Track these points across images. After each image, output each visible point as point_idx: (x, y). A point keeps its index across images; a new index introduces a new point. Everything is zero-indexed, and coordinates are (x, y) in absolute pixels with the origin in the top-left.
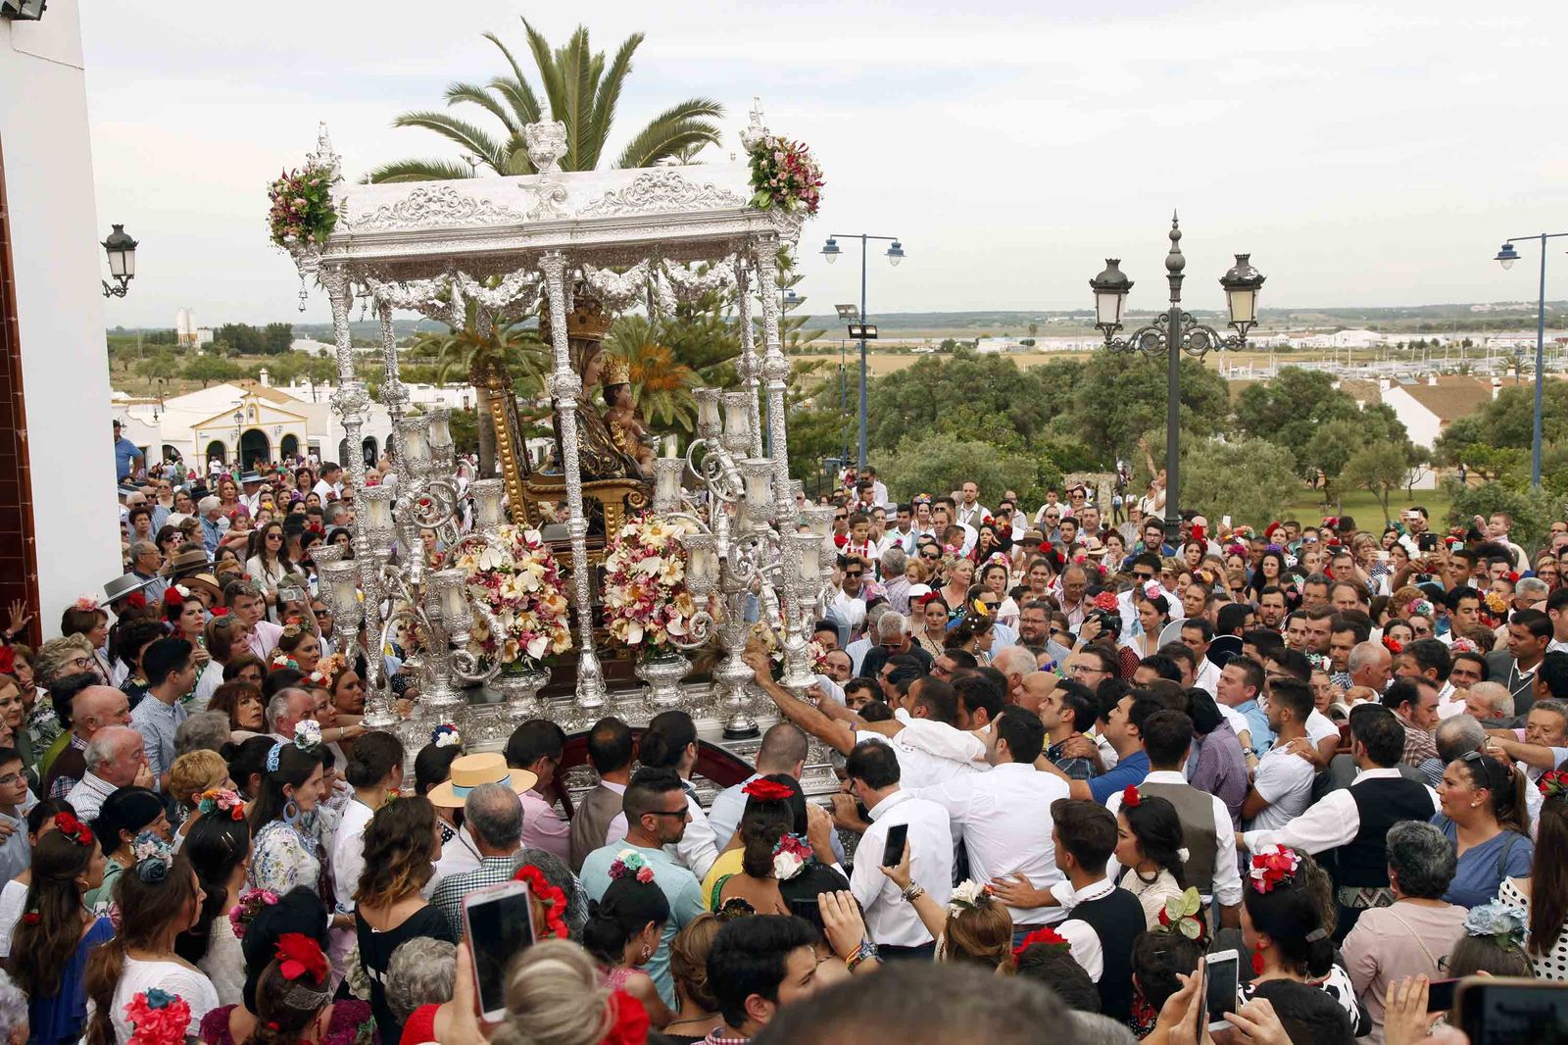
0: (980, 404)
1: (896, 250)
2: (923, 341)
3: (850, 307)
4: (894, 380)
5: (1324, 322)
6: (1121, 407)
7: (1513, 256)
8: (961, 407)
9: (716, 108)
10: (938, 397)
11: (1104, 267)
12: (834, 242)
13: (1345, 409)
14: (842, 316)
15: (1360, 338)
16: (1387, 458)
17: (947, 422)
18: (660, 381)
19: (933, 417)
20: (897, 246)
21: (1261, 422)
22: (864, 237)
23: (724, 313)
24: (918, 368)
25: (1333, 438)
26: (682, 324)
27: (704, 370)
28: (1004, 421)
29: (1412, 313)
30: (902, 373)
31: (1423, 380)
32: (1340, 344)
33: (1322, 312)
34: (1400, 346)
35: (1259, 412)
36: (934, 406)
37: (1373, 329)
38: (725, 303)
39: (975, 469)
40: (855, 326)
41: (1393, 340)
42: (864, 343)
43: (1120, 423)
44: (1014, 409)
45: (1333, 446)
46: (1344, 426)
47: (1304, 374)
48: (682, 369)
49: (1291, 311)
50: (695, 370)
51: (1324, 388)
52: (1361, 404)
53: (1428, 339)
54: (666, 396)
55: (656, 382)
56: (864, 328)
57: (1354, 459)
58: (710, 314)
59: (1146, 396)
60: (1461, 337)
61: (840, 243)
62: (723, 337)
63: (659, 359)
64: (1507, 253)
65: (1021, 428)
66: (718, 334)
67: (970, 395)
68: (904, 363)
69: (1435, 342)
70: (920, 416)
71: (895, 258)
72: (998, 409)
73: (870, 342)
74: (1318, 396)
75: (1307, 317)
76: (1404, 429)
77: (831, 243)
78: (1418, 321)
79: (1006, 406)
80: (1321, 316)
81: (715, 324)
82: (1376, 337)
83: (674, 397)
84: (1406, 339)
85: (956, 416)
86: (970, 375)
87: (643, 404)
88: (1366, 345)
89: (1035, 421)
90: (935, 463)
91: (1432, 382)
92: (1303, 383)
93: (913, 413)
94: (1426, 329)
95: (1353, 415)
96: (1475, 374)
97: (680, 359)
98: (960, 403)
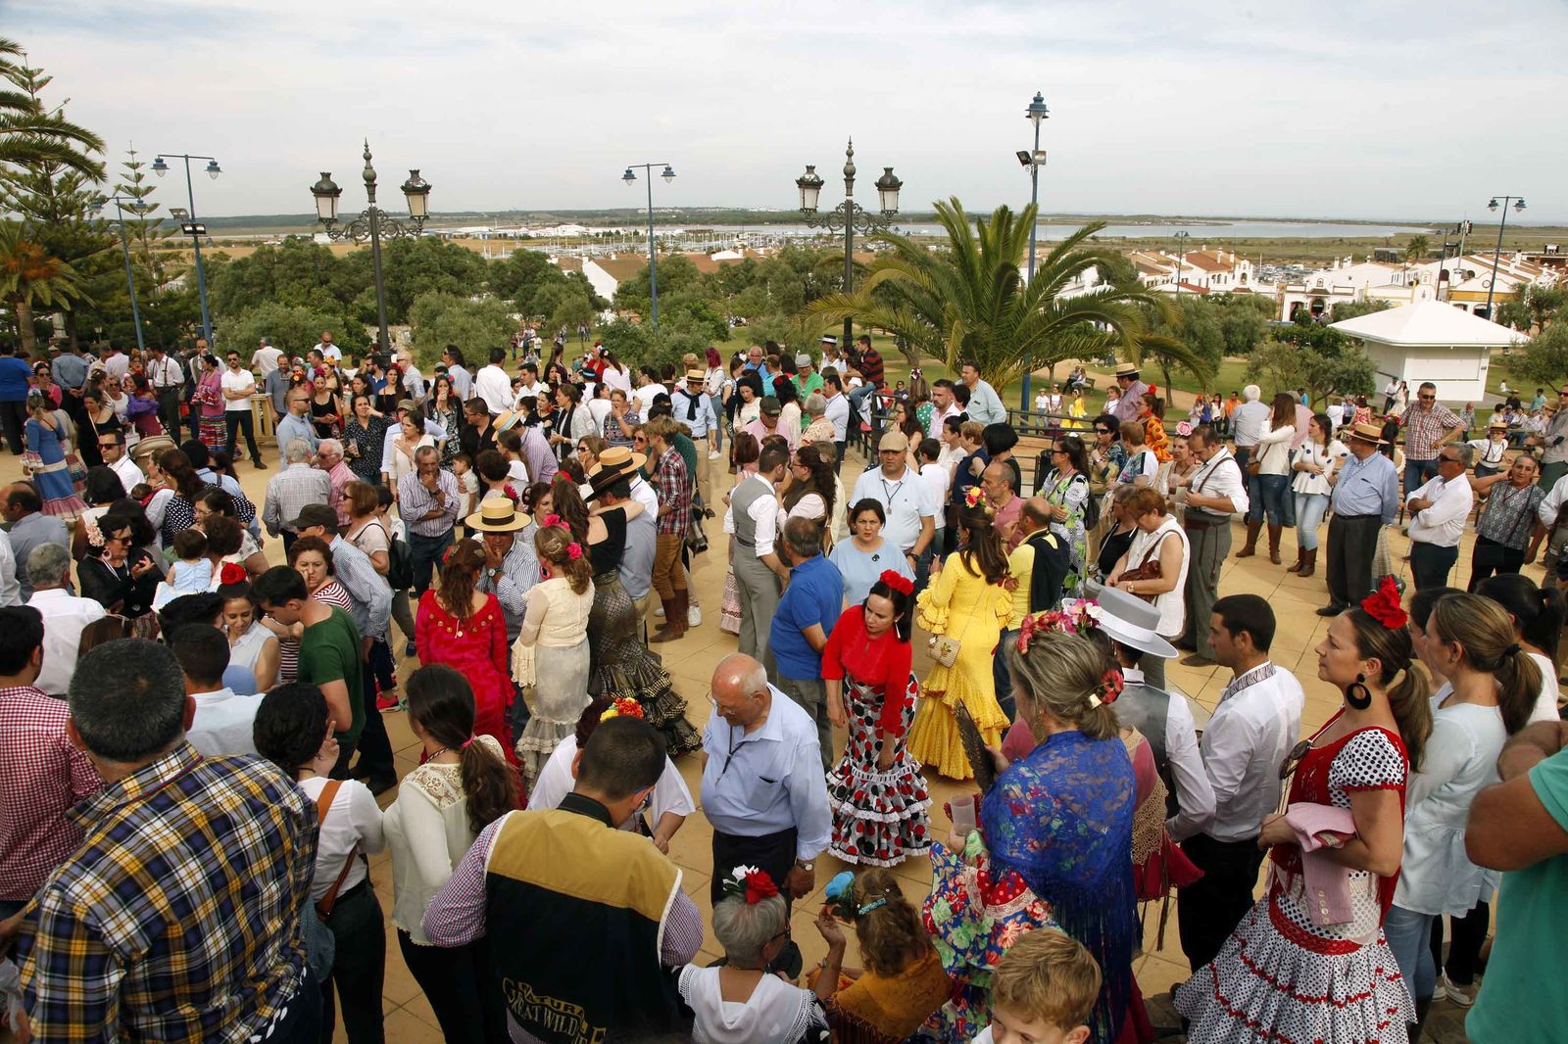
0: (308, 281)
2: (272, 236)
3: (181, 210)
4: (241, 265)
5: (551, 220)
6: (409, 279)
7: (633, 177)
8: (292, 283)
10: (275, 277)
11: (320, 178)
12: (162, 161)
13: (555, 275)
14: (175, 217)
15: (572, 230)
16: (579, 306)
17: (283, 294)
18: (35, 271)
19: (273, 290)
21: (504, 286)
23: (86, 218)
24: (255, 256)
25: (548, 295)
26: (50, 227)
27: (74, 262)
28: (327, 292)
29: (604, 214)
30: (246, 259)
31: (608, 257)
32: (561, 235)
33: (549, 213)
34: (597, 235)
35: (502, 279)
36: (273, 282)
37: (581, 224)
38: (86, 208)
39: (295, 328)
40: (187, 225)
41: (593, 231)
42: (196, 238)
43: (409, 290)
44: (334, 283)
45: (548, 300)
46: (555, 287)
47: (529, 254)
48: (55, 261)
49: (530, 212)
50: (66, 262)
51: (541, 262)
52: (566, 273)
53: (613, 230)
54: (43, 284)
55: (32, 273)
56: (194, 226)
57: (560, 308)
58: (73, 218)
59: (425, 271)
60: (632, 230)
62: (89, 235)
63: (32, 254)
64: (629, 175)
65: (340, 296)
66: (83, 234)
67: (299, 274)
68: (247, 252)
69: (618, 232)
70: (263, 291)
71: (214, 173)
72: (322, 283)
73: (202, 239)
74: (538, 268)
75: (541, 216)
76: (593, 287)
78: (607, 219)
79: (327, 282)
80: (549, 216)
81: (79, 225)
82: (582, 229)
83: (51, 284)
84: (600, 230)
85: (290, 290)
86: (298, 260)
87: (23, 290)
88: (577, 234)
89: (349, 291)
90: (265, 324)
91: (614, 257)
92: (529, 259)
93: (258, 289)
94: (613, 224)
95: (561, 279)
96: (639, 252)
97: (52, 253)
98: (293, 280)
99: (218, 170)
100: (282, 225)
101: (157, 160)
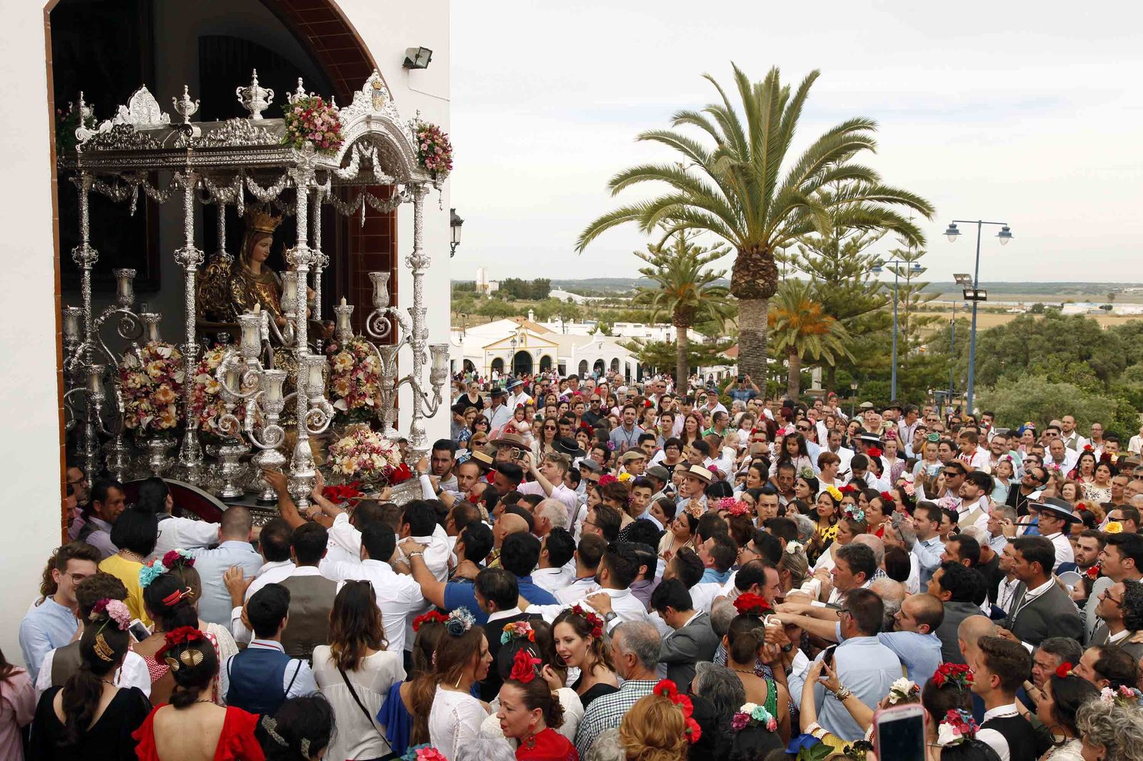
0: (1066, 355)
1: (1005, 233)
2: (1017, 304)
3: (965, 275)
4: (995, 332)
8: (1049, 356)
9: (872, 124)
10: (1030, 348)
12: (955, 226)
14: (958, 282)
17: (1038, 367)
18: (811, 327)
19: (1026, 363)
20: (1006, 229)
22: (980, 222)
23: (862, 279)
24: (1012, 325)
26: (830, 286)
27: (845, 320)
28: (1087, 369)
30: (1001, 328)
36: (1027, 354)
38: (864, 271)
39: (1062, 405)
40: (969, 290)
42: (975, 304)
44: (1096, 359)
48: (828, 319)
50: (838, 320)
54: (816, 339)
55: (808, 329)
56: (976, 292)
58: (852, 279)
61: (959, 227)
62: (861, 296)
63: (812, 311)
65: (1101, 374)
66: (858, 294)
67: (1058, 347)
68: (1004, 320)
70: (1014, 362)
71: (1004, 239)
72: (1082, 359)
73: (980, 304)
77: (953, 226)
79: (1088, 357)
81: (856, 286)
83: (821, 340)
85: (1045, 362)
86: (1059, 331)
87: (798, 344)
89: (1113, 370)
90: (1029, 398)
93: (1009, 359)
97: (827, 311)
98: (1049, 352)
99: (1009, 235)
100: (1028, 293)
101: (951, 226)
